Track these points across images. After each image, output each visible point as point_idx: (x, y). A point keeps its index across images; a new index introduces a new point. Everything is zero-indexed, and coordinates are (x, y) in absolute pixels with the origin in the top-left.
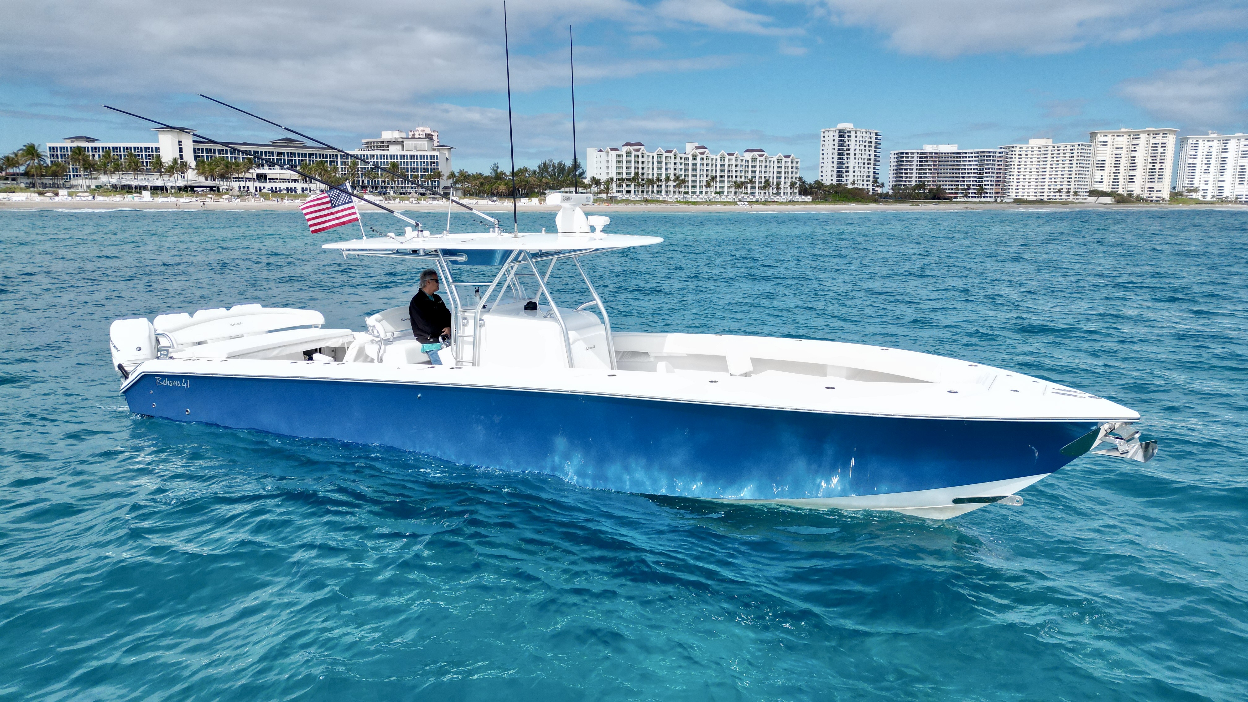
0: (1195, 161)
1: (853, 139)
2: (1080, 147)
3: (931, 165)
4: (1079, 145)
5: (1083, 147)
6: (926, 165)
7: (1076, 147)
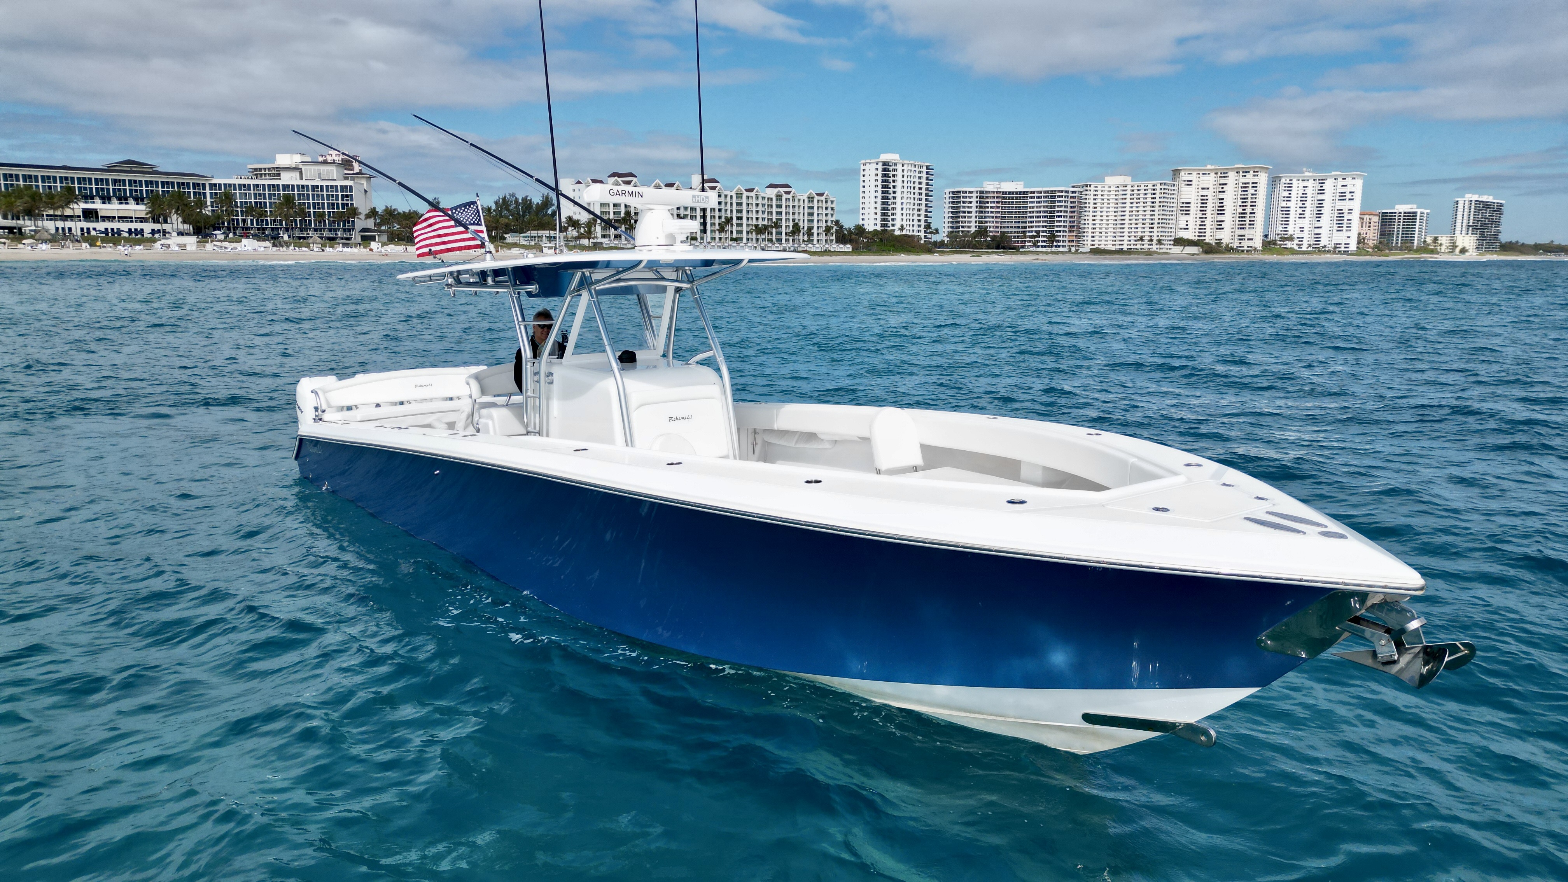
0: (1289, 204)
1: (899, 173)
2: (1163, 187)
3: (993, 207)
4: (1161, 184)
5: (1166, 187)
6: (987, 207)
7: (1158, 187)
